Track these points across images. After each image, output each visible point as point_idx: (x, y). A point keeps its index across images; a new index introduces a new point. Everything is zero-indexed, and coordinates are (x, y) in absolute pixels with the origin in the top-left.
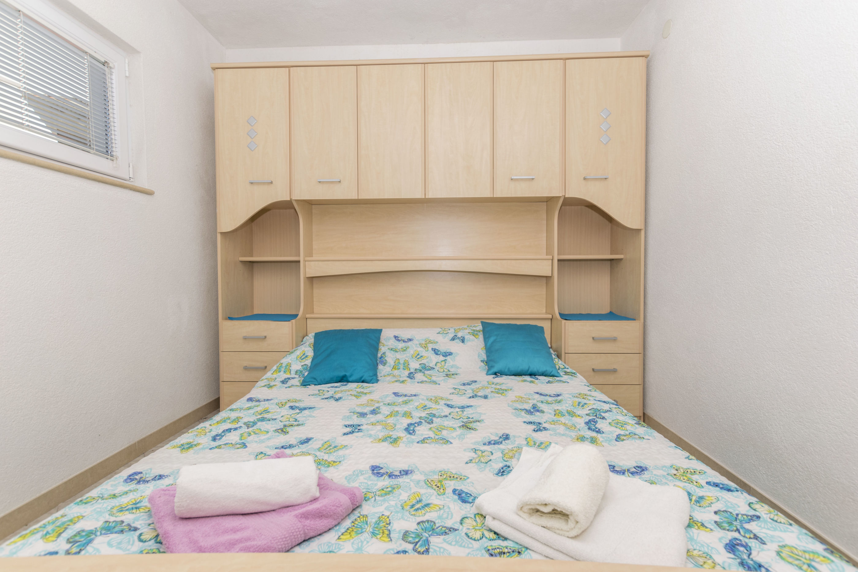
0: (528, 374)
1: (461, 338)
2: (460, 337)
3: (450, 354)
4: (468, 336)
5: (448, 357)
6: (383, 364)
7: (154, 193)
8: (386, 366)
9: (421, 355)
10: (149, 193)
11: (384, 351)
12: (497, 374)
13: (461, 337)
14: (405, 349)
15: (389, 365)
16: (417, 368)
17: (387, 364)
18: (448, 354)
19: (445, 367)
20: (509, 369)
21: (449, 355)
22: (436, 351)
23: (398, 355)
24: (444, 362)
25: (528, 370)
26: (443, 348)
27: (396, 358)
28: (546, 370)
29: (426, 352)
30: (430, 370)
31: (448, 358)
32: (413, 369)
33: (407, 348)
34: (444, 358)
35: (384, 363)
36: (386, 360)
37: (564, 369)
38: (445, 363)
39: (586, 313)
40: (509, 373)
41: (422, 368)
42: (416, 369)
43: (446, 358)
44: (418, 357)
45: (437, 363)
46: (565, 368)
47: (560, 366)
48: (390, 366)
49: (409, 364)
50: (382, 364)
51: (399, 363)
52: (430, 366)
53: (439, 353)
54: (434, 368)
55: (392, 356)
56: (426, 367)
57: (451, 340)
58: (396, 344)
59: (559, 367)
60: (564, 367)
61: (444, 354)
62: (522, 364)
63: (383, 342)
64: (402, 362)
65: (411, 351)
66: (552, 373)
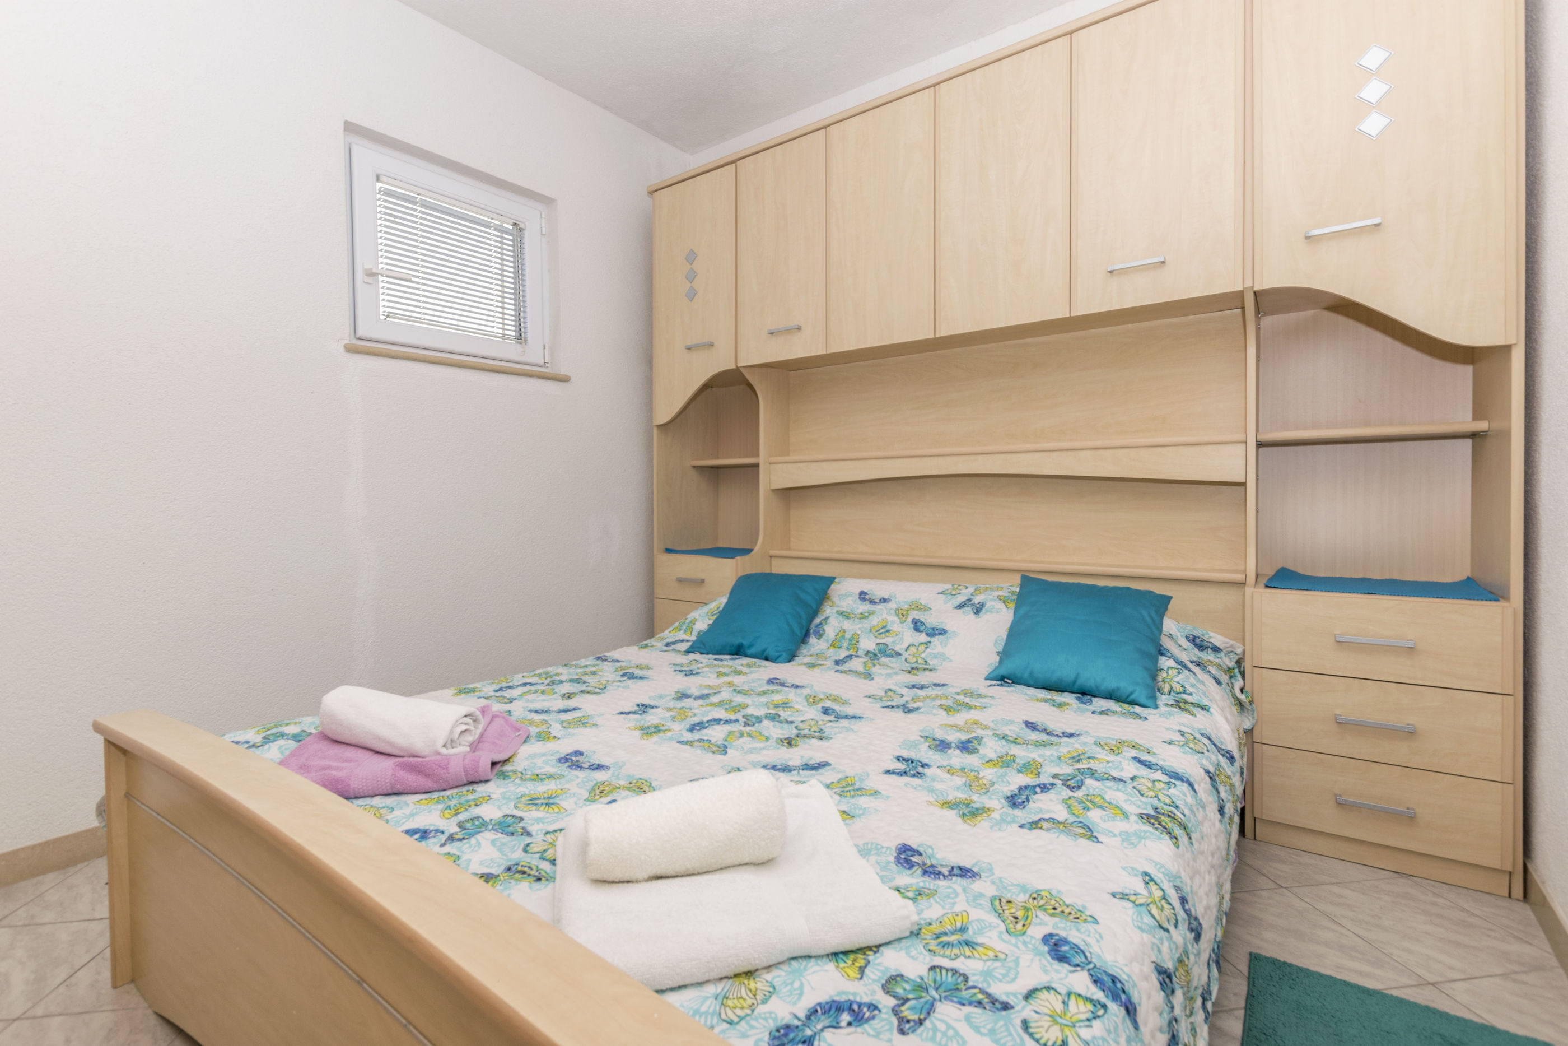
0: (1075, 689)
1: (978, 606)
2: (976, 602)
3: (943, 632)
4: (993, 603)
5: (937, 637)
6: (818, 637)
7: (570, 379)
8: (822, 639)
9: (888, 628)
10: (564, 379)
11: (828, 615)
12: (1006, 680)
13: (979, 603)
14: (867, 614)
15: (826, 638)
16: (871, 650)
17: (825, 637)
18: (937, 632)
19: (923, 656)
20: (1031, 673)
21: (940, 634)
22: (919, 624)
23: (847, 625)
24: (925, 646)
25: (1075, 682)
26: (931, 620)
27: (841, 627)
28: (1118, 689)
29: (900, 625)
30: (893, 656)
31: (936, 640)
32: (864, 651)
33: (871, 613)
34: (929, 639)
35: (819, 635)
36: (824, 630)
37: (1181, 693)
38: (926, 648)
39: (1387, 576)
40: (1032, 683)
41: (880, 651)
42: (868, 652)
43: (932, 639)
44: (884, 630)
45: (909, 646)
46: (1184, 692)
47: (1173, 685)
48: (827, 641)
49: (858, 642)
50: (815, 636)
51: (843, 637)
52: (893, 650)
53: (922, 628)
54: (900, 654)
55: (837, 624)
56: (887, 649)
57: (956, 608)
58: (854, 605)
59: (1172, 688)
60: (1182, 689)
61: (931, 631)
62: (1064, 668)
63: (834, 599)
64: (848, 636)
65: (875, 621)
66: (1132, 697)
